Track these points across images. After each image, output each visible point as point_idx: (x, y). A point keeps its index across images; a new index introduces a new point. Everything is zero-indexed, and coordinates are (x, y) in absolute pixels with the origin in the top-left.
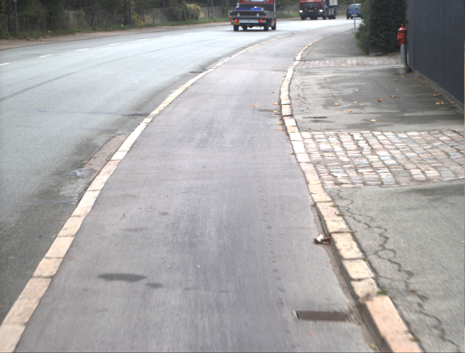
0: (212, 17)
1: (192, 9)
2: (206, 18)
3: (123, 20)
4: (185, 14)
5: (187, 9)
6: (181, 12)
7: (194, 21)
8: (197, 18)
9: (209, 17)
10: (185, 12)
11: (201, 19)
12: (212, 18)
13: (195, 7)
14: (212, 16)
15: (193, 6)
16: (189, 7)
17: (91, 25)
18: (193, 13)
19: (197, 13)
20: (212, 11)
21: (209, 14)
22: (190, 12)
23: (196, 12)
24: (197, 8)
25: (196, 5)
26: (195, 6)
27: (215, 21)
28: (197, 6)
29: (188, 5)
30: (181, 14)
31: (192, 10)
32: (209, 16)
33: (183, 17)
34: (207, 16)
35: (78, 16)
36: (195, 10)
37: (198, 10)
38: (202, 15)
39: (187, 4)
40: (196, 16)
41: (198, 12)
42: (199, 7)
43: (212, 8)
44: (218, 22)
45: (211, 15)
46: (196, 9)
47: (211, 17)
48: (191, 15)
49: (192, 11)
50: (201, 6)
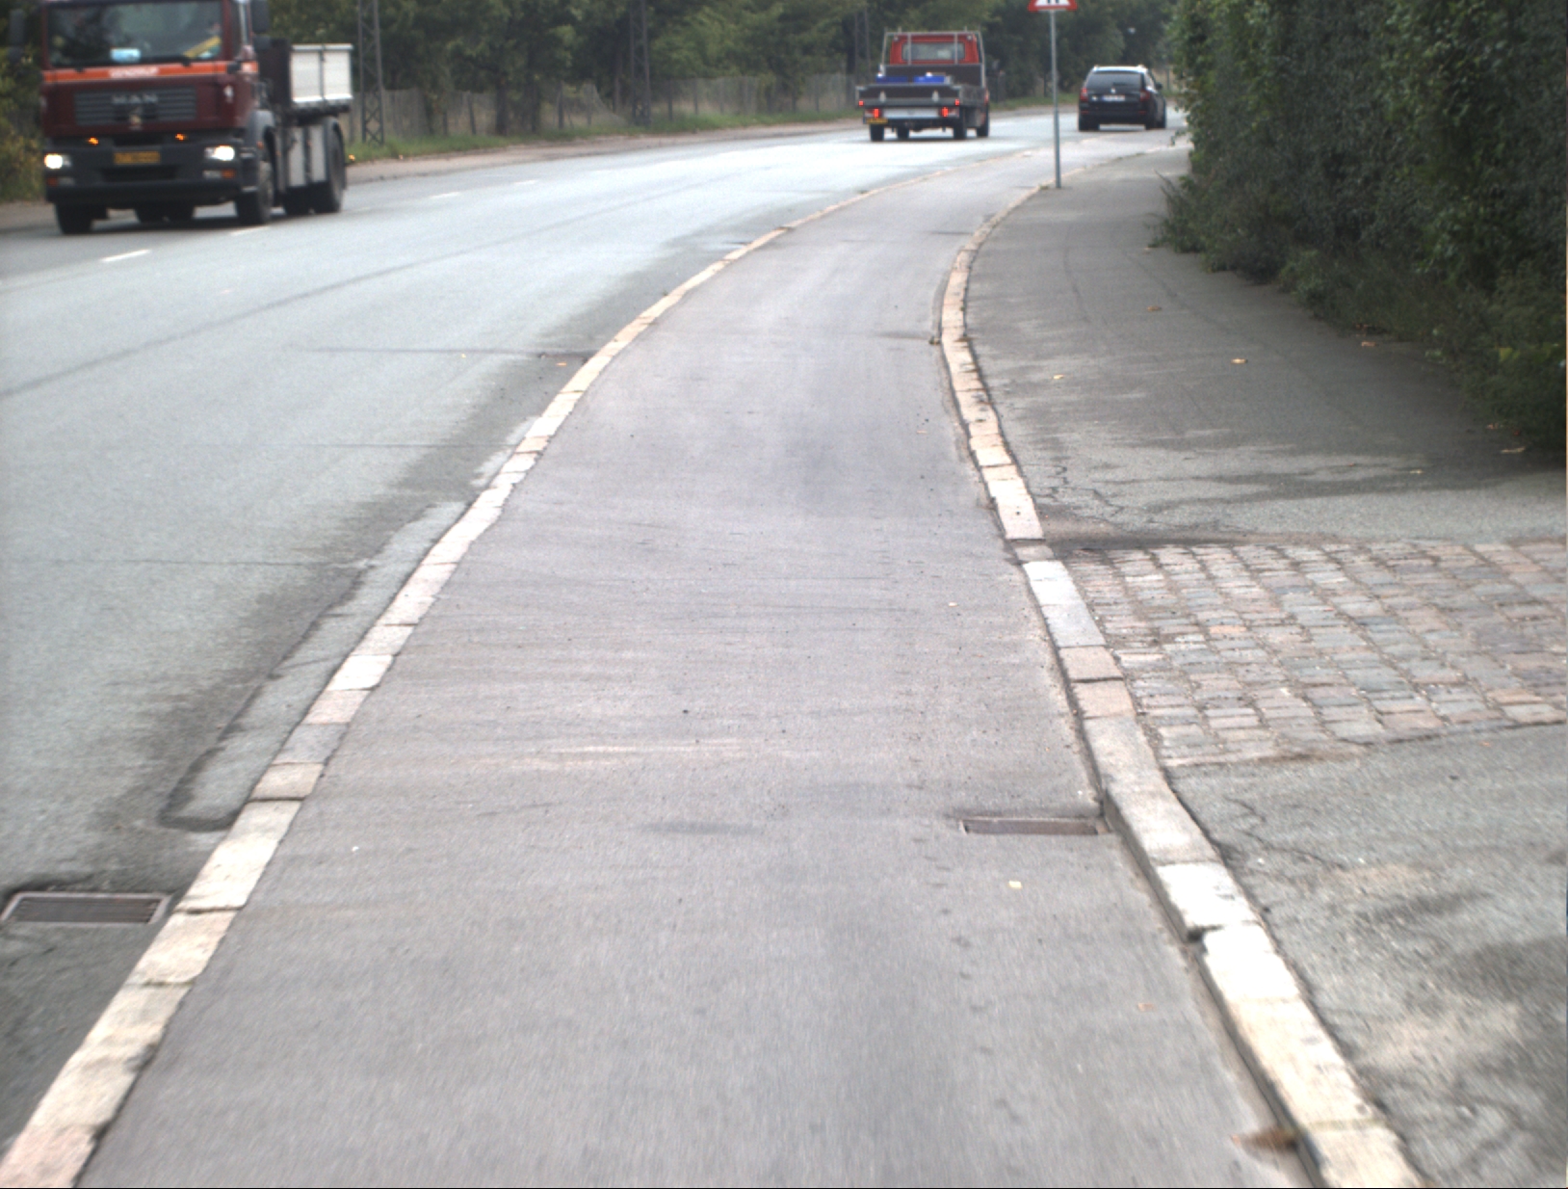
0: (379, 137)
2: (352, 139)
9: (369, 137)
12: (382, 142)
14: (381, 130)
20: (380, 109)
21: (365, 123)
27: (394, 155)
32: (365, 130)
34: (359, 134)
43: (379, 99)
44: (407, 156)
45: (373, 126)
47: (374, 137)
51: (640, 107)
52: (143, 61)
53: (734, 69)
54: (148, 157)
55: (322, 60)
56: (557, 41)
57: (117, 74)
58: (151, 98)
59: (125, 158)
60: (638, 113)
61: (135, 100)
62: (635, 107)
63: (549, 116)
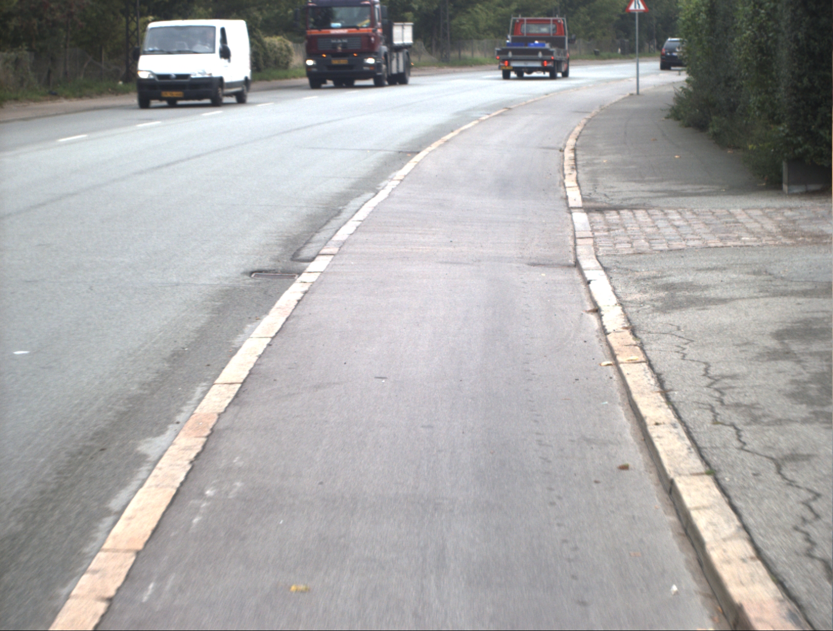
1: (275, 46)
3: (123, 71)
4: (261, 58)
5: (265, 49)
7: (281, 73)
8: (286, 66)
10: (261, 53)
11: (296, 67)
13: (282, 43)
15: (279, 40)
16: (269, 44)
17: (48, 83)
18: (278, 55)
19: (286, 56)
22: (270, 54)
23: (284, 53)
24: (286, 46)
25: (284, 39)
26: (281, 40)
28: (286, 40)
29: (267, 40)
31: (276, 49)
35: (17, 62)
36: (281, 49)
37: (289, 50)
38: (297, 60)
39: (265, 37)
40: (285, 62)
41: (287, 54)
42: (290, 44)
46: (283, 46)
48: (274, 59)
49: (275, 52)
50: (295, 42)
52: (342, 28)
54: (343, 61)
55: (403, 28)
57: (333, 32)
58: (345, 41)
59: (335, 62)
61: (339, 41)
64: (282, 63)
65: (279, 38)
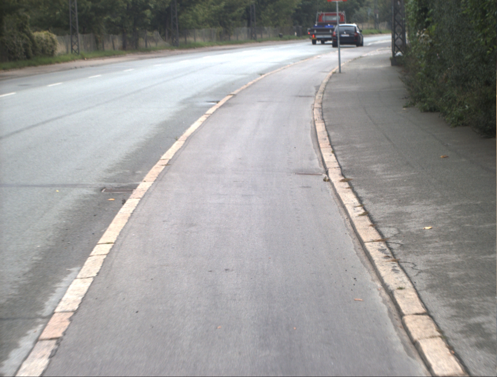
0: (77, 51)
1: (42, 39)
2: (67, 52)
4: (30, 48)
5: (34, 41)
6: (21, 45)
7: (47, 59)
8: (52, 54)
9: (73, 52)
10: (30, 45)
11: (60, 54)
12: (78, 54)
13: (48, 36)
14: (78, 49)
15: (45, 34)
16: (37, 37)
18: (45, 45)
19: (51, 46)
20: (78, 41)
21: (72, 46)
22: (38, 45)
23: (49, 44)
24: (51, 38)
25: (49, 33)
26: (47, 34)
27: (83, 58)
28: (51, 34)
29: (36, 34)
30: (23, 49)
31: (42, 41)
32: (72, 49)
33: (26, 53)
34: (70, 51)
36: (47, 41)
37: (53, 42)
38: (60, 49)
39: (34, 32)
40: (51, 51)
41: (52, 44)
42: (54, 37)
43: (77, 37)
44: (88, 59)
45: (75, 47)
46: (49, 39)
47: (75, 52)
48: (41, 49)
49: (42, 44)
50: (58, 35)
51: (175, 40)
53: (208, 26)
56: (144, 16)
60: (174, 41)
62: (173, 39)
63: (142, 43)
64: (48, 51)
65: (45, 32)
